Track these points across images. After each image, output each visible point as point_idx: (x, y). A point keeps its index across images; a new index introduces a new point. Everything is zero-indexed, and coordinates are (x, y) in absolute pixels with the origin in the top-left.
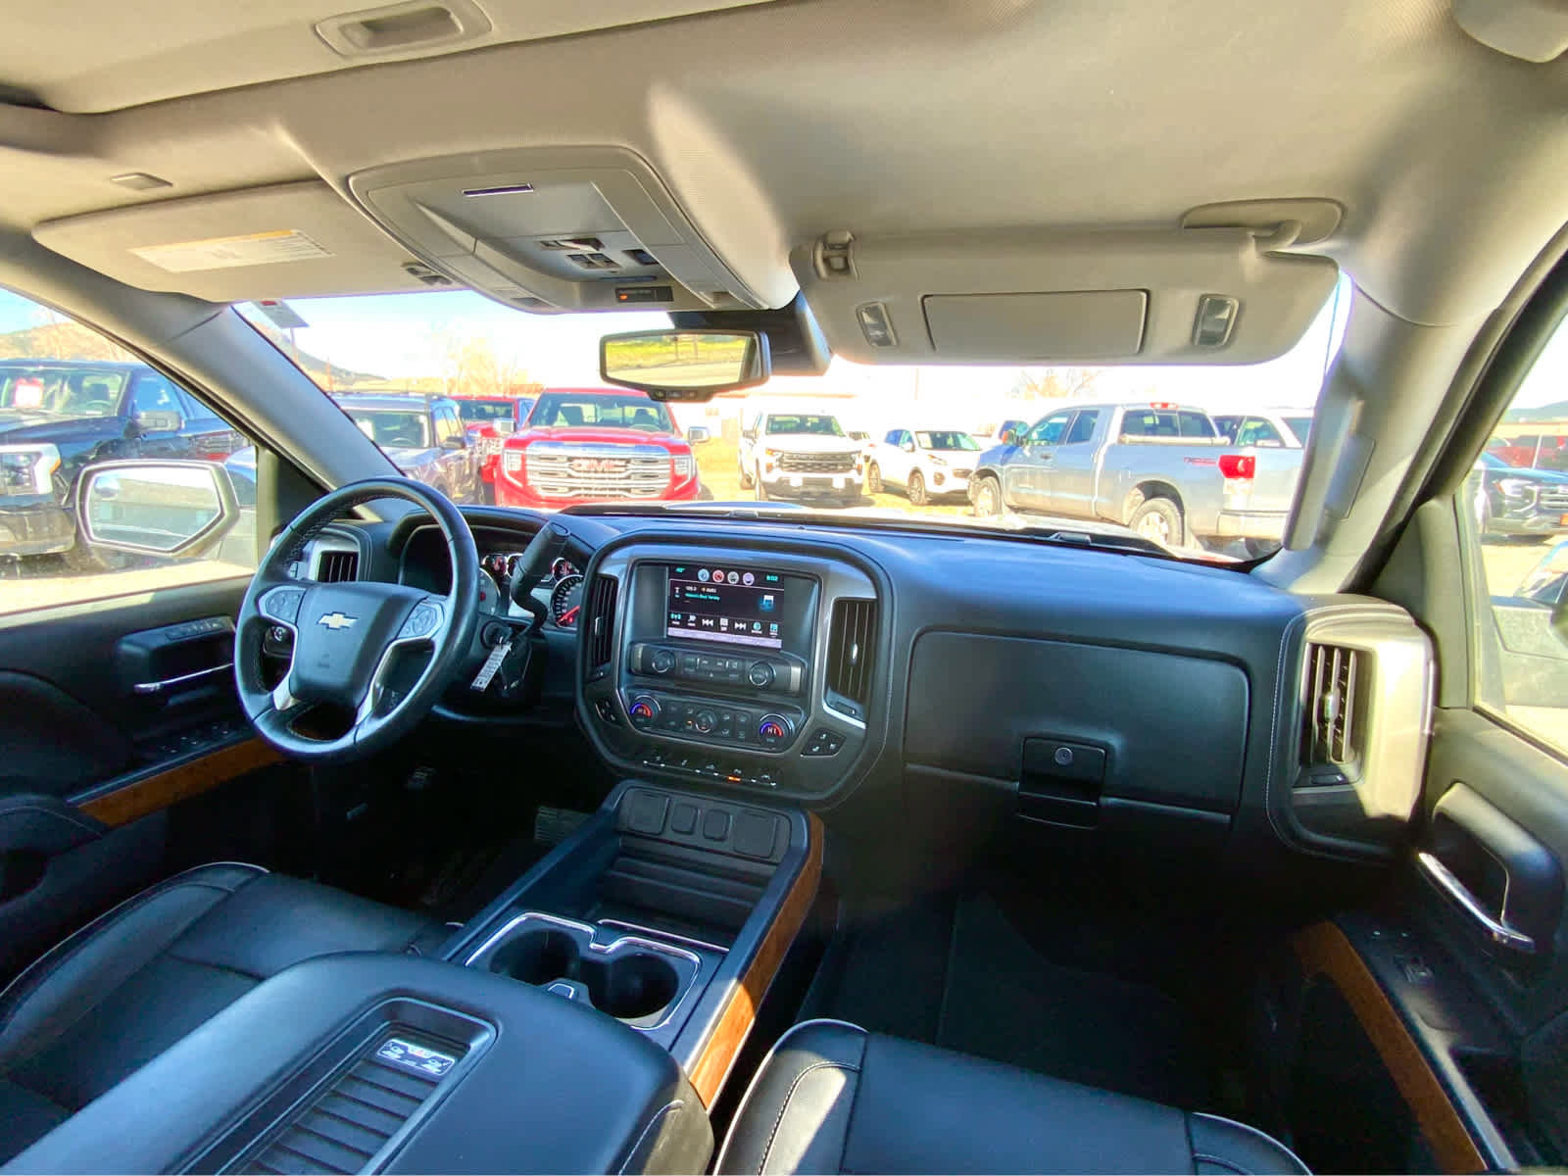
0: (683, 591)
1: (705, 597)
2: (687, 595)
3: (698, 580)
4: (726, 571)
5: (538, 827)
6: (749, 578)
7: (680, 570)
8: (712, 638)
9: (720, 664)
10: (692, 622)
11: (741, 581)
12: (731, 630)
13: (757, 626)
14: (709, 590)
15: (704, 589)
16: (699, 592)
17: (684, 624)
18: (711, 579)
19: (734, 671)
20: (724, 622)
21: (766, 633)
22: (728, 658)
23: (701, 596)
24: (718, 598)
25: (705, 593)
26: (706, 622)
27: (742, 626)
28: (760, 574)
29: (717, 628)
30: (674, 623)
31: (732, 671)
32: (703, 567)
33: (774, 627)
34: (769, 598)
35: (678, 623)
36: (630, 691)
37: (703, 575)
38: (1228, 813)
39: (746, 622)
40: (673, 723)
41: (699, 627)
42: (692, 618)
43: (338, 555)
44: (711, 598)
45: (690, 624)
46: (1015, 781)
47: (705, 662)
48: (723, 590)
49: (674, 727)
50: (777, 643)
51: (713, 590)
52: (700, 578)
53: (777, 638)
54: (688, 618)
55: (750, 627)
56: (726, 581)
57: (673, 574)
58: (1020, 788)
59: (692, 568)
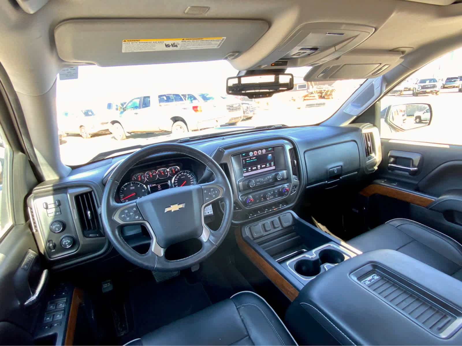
0: (246, 161)
1: (253, 161)
2: (247, 162)
3: (250, 156)
4: (257, 151)
5: (156, 278)
6: (264, 151)
7: (244, 154)
8: (256, 173)
9: (266, 178)
10: (250, 170)
11: (262, 153)
12: (261, 168)
13: (268, 165)
14: (253, 158)
15: (252, 158)
16: (251, 159)
17: (247, 171)
18: (253, 155)
19: (271, 179)
20: (259, 166)
21: (270, 166)
22: (268, 176)
23: (251, 161)
24: (256, 160)
25: (253, 159)
26: (254, 168)
27: (264, 166)
28: (267, 149)
29: (257, 169)
30: (244, 172)
31: (270, 179)
32: (250, 152)
33: (272, 163)
34: (270, 155)
35: (245, 172)
36: (242, 197)
37: (251, 154)
38: (356, 171)
39: (265, 164)
40: (258, 201)
41: (252, 170)
42: (250, 168)
43: (82, 195)
44: (254, 160)
45: (249, 171)
46: (326, 181)
47: (262, 179)
48: (258, 157)
49: (258, 202)
50: (274, 168)
51: (255, 158)
52: (250, 155)
53: (274, 166)
54: (248, 169)
55: (266, 165)
56: (258, 154)
57: (243, 156)
58: (328, 182)
59: (247, 153)
